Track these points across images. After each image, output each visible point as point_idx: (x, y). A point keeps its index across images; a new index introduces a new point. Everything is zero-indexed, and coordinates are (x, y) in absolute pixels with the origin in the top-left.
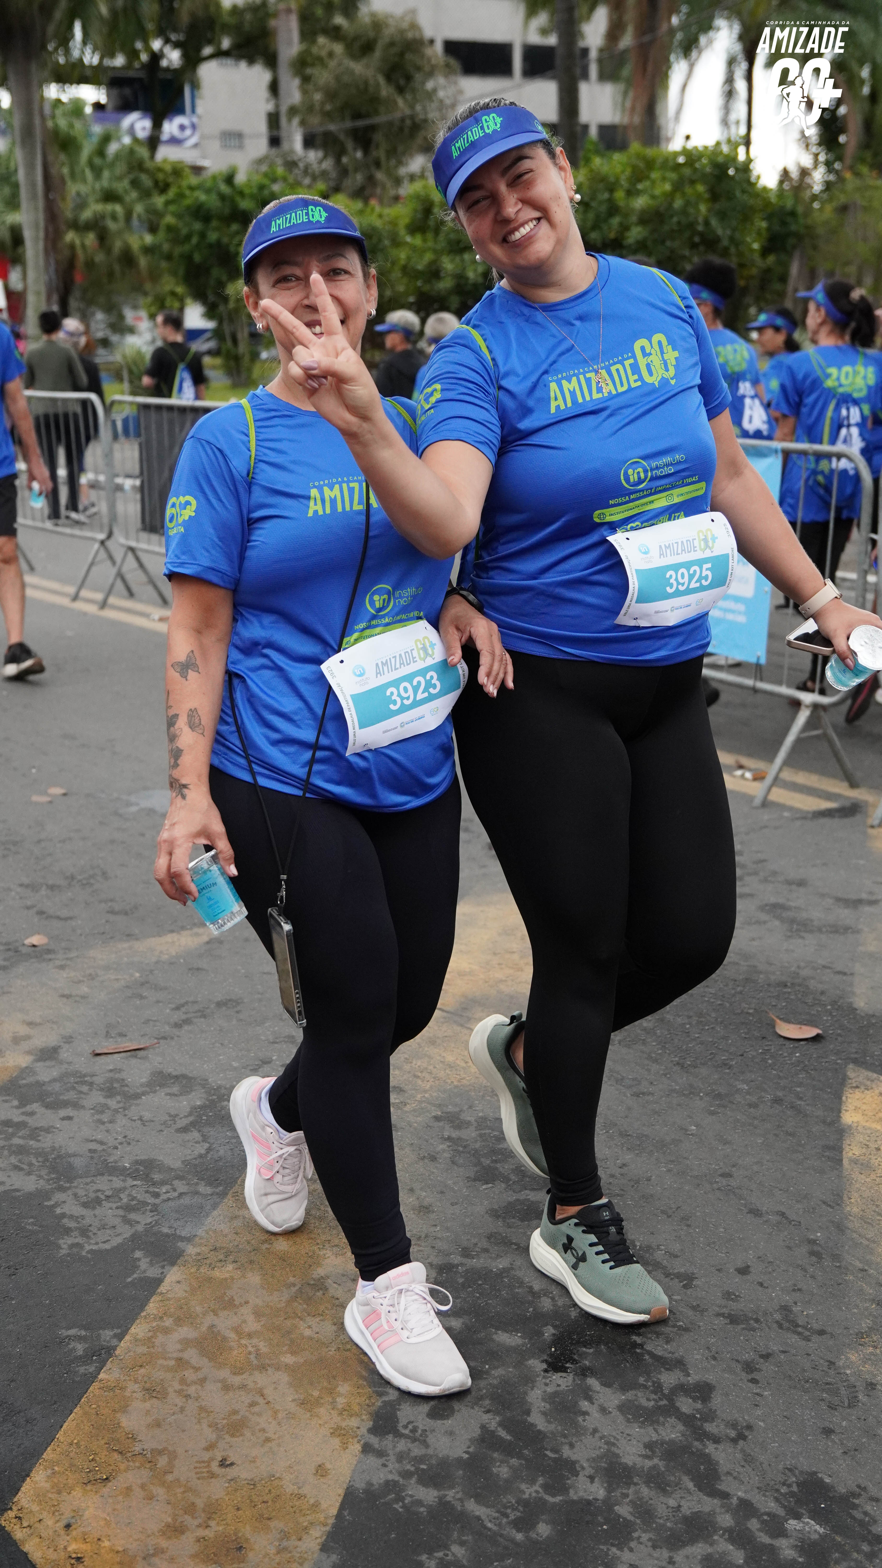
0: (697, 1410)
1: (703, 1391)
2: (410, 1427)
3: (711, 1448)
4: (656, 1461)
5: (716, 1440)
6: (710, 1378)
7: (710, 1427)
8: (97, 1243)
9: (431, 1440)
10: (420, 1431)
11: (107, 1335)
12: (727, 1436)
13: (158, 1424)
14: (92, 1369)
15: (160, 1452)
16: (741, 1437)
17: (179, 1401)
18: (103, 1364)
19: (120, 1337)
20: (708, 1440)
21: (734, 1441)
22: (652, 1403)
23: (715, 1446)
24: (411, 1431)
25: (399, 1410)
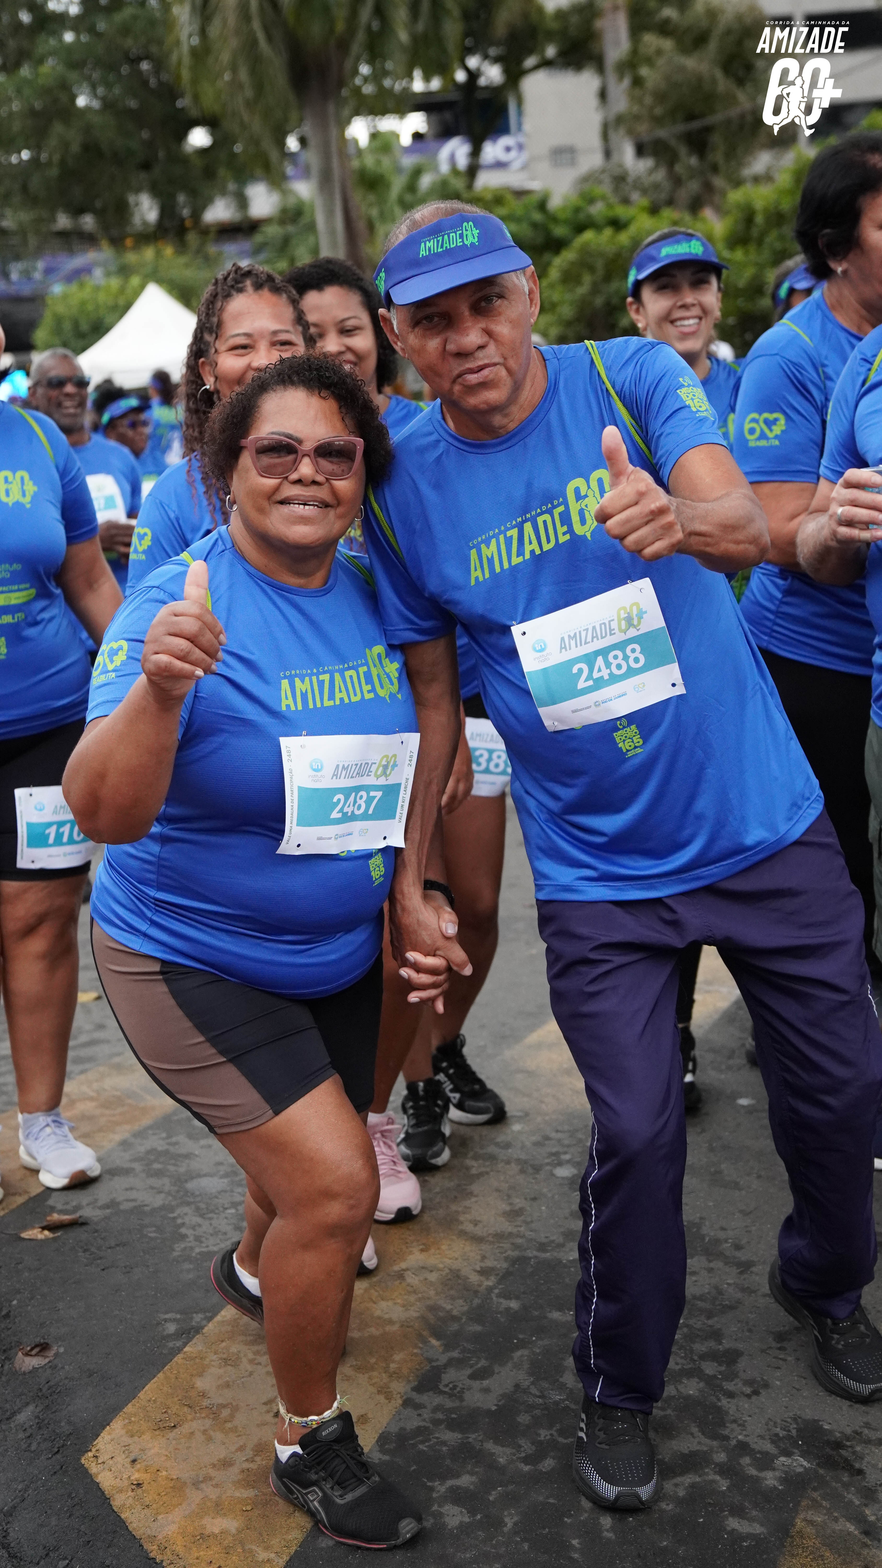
0: (720, 1373)
1: (731, 1358)
2: (451, 1386)
3: (724, 1402)
4: (669, 1412)
5: (731, 1395)
6: (740, 1346)
7: (729, 1386)
8: (207, 1246)
9: (467, 1395)
10: (458, 1389)
11: (198, 1318)
12: (742, 1393)
13: (227, 1385)
14: (178, 1344)
15: (224, 1406)
16: (756, 1393)
17: (250, 1368)
18: (189, 1340)
19: (210, 1319)
20: (723, 1395)
21: (748, 1396)
22: (679, 1367)
23: (729, 1400)
24: (451, 1389)
25: (444, 1373)
